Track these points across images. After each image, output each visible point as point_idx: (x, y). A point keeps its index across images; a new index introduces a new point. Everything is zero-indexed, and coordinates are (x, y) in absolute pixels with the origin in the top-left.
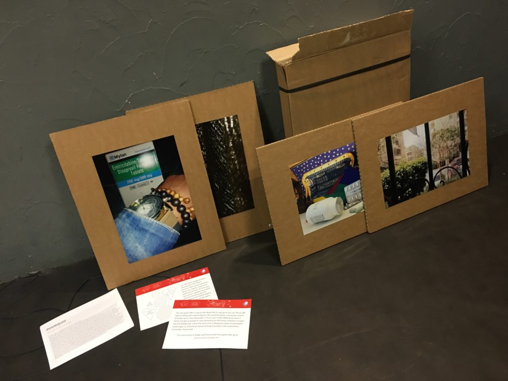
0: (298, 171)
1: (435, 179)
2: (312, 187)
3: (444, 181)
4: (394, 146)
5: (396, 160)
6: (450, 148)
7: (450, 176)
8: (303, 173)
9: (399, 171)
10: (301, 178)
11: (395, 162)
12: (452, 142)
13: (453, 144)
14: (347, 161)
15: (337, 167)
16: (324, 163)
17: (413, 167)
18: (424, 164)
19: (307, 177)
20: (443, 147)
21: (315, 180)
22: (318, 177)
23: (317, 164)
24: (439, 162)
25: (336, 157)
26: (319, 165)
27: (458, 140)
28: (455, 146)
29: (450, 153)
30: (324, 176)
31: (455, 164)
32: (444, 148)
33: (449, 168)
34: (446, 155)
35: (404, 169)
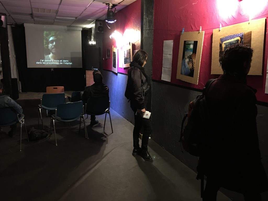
0: (222, 40)
2: (225, 48)
8: (223, 42)
10: (222, 43)
14: (238, 41)
15: (234, 42)
16: (230, 39)
19: (224, 44)
21: (226, 45)
22: (227, 44)
23: (228, 39)
25: (235, 38)
26: (228, 40)
30: (229, 44)
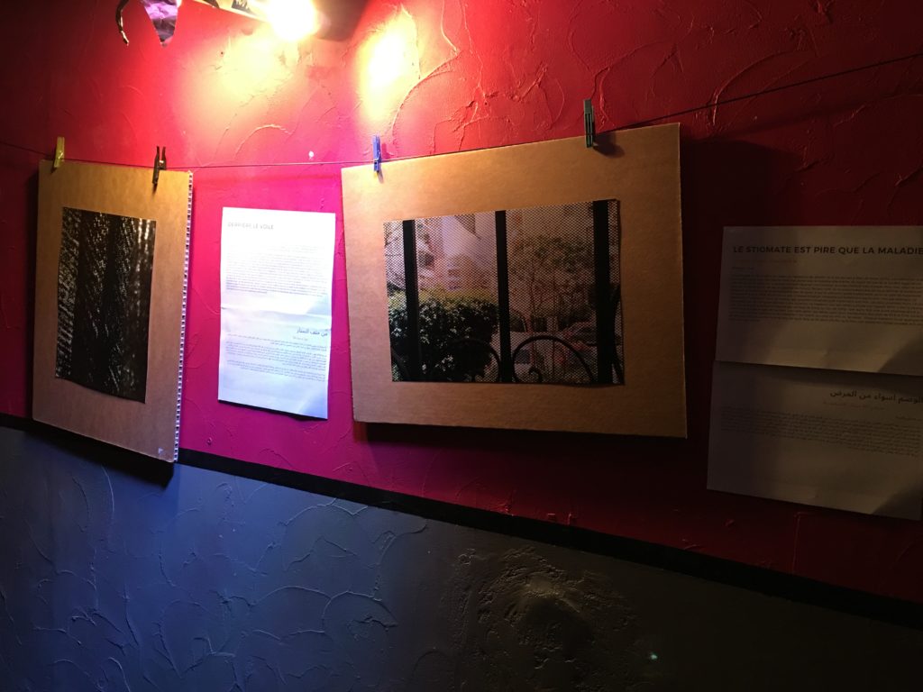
1: (515, 355)
3: (543, 372)
4: (420, 245)
5: (423, 277)
6: (562, 290)
7: (558, 365)
9: (429, 305)
11: (420, 281)
12: (569, 276)
13: (572, 283)
17: (460, 306)
18: (488, 308)
20: (540, 282)
24: (527, 316)
27: (587, 276)
28: (578, 288)
29: (562, 302)
31: (576, 339)
32: (544, 286)
33: (557, 343)
34: (550, 305)
35: (438, 303)
